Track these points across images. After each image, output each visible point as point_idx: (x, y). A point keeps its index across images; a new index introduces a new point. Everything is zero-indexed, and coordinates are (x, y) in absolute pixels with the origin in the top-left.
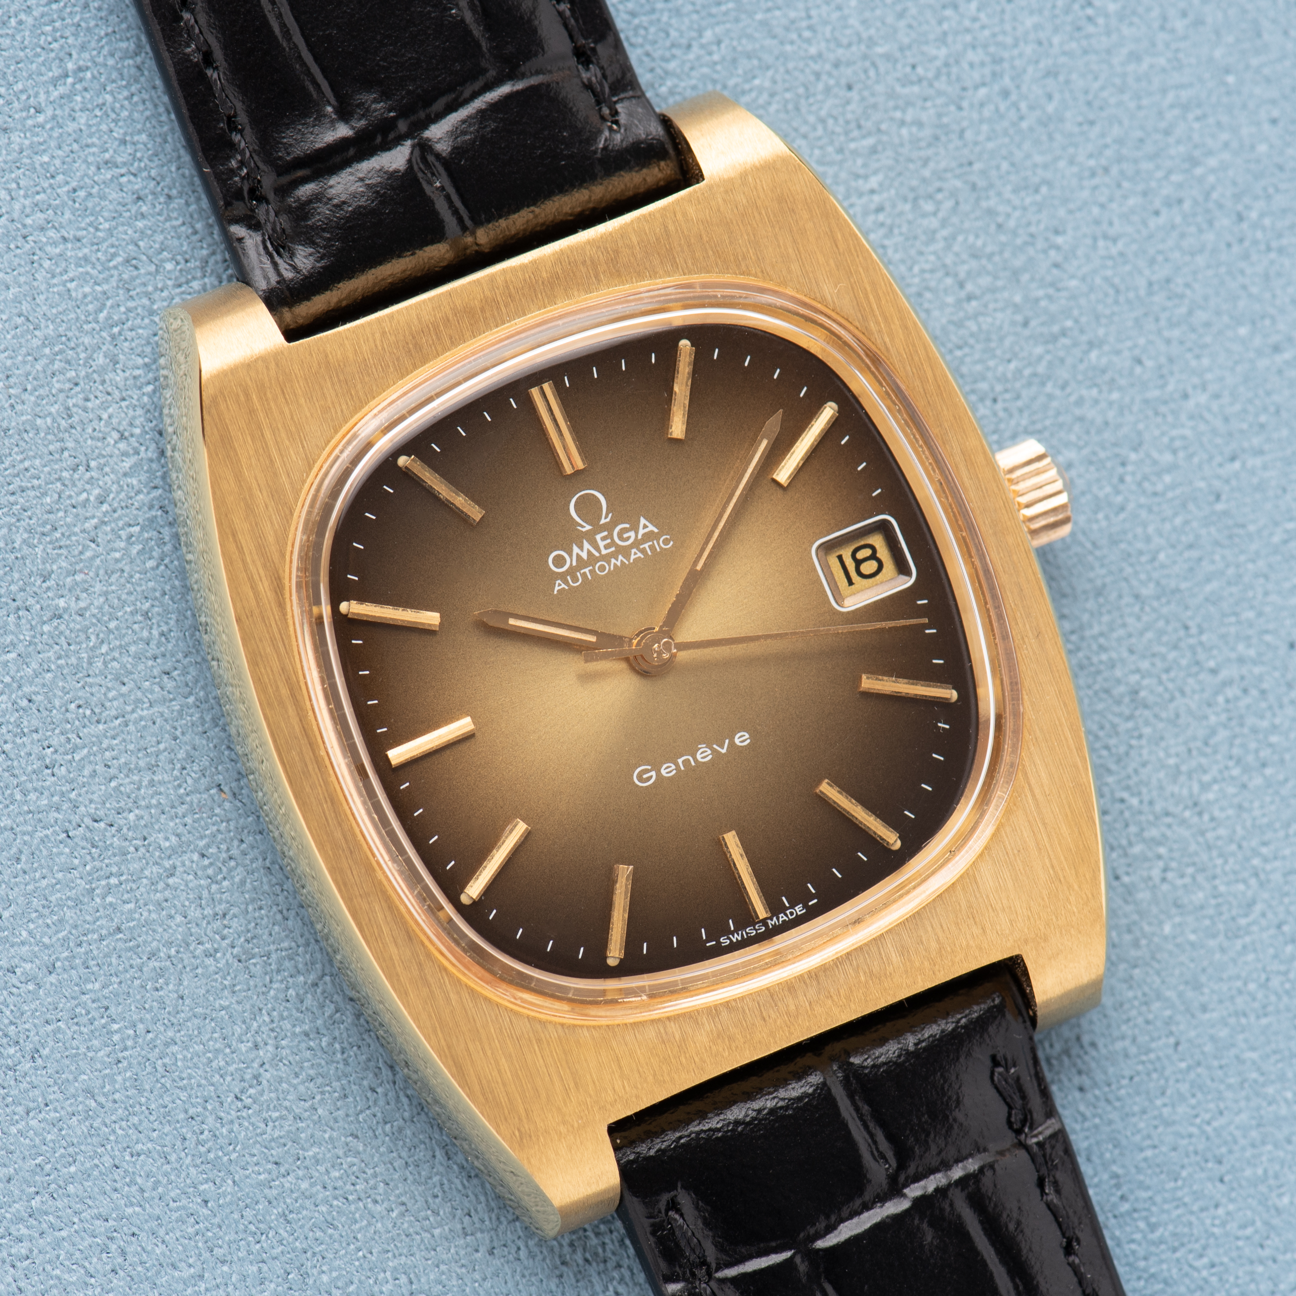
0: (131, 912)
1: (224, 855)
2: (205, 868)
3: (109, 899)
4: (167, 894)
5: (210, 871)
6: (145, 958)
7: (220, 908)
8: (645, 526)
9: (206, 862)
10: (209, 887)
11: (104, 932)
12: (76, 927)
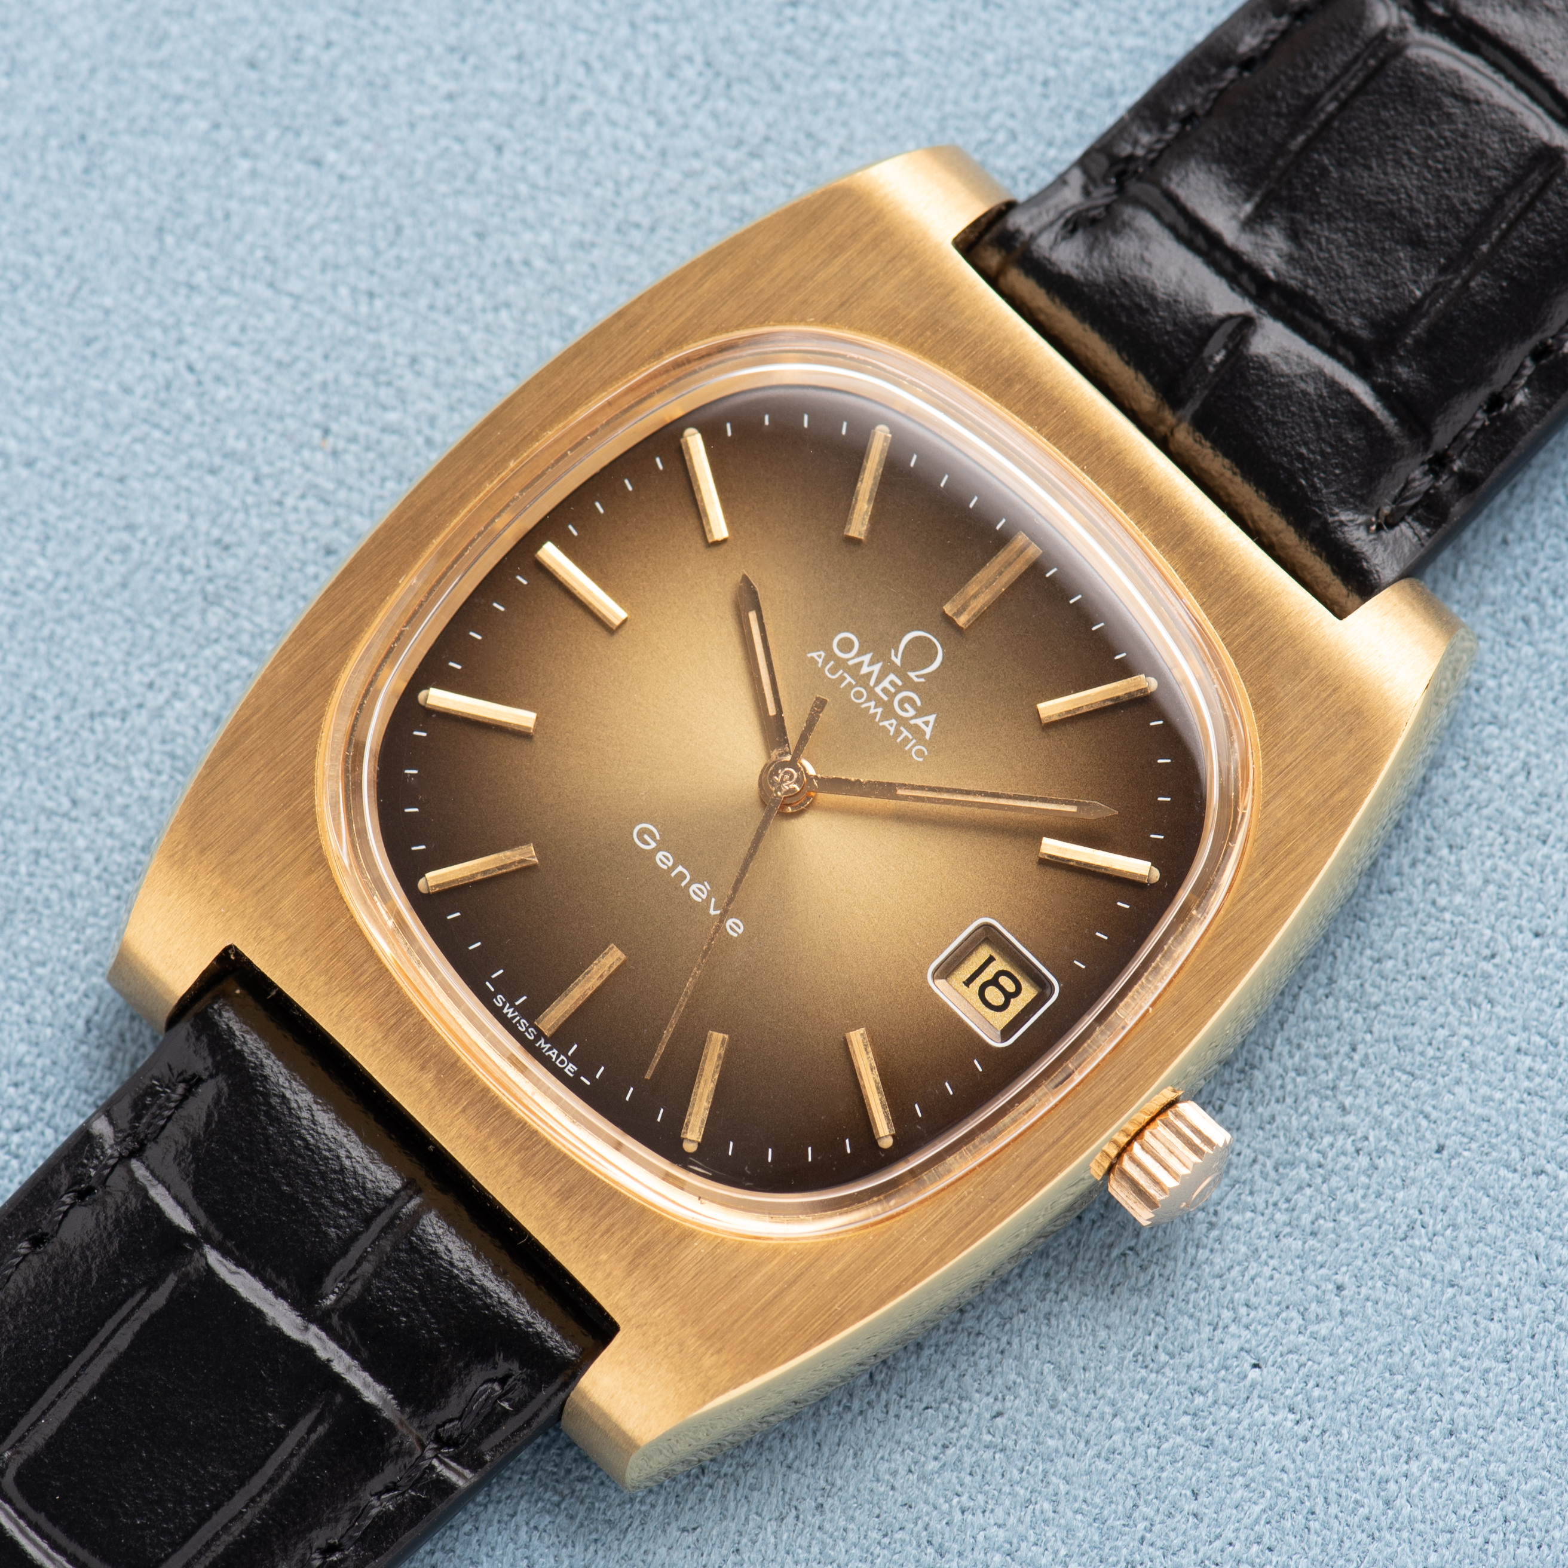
0: (147, 475)
1: (276, 495)
2: (248, 492)
3: (138, 448)
4: (195, 487)
5: (250, 500)
6: (122, 523)
7: (228, 539)
8: (927, 723)
9: (255, 488)
10: (236, 511)
11: (107, 471)
12: (86, 443)
